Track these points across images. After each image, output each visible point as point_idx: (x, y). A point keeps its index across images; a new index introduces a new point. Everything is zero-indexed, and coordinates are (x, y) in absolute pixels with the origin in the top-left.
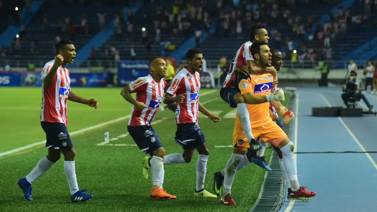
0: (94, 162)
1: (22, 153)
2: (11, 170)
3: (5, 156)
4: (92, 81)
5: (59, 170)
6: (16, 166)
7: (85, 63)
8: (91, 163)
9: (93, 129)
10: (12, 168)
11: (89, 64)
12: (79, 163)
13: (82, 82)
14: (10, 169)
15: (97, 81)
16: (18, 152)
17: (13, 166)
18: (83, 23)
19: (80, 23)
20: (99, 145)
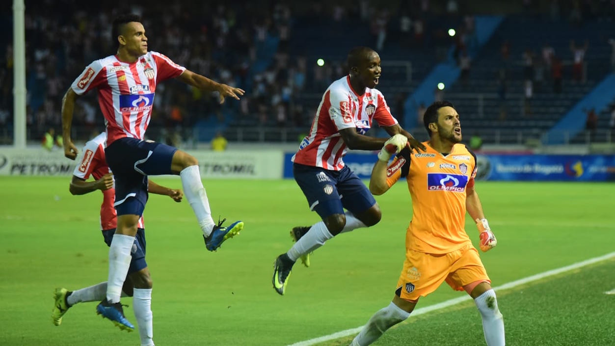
0: (600, 326)
1: (464, 307)
2: (443, 340)
3: (431, 313)
4: (593, 169)
5: (535, 341)
6: (453, 331)
7: (581, 135)
8: (595, 328)
9: (598, 263)
10: (446, 336)
11: (588, 138)
12: (571, 328)
13: (574, 173)
14: (442, 337)
15: (604, 169)
16: (456, 305)
17: (448, 332)
18: (578, 58)
19: (572, 58)
20: (609, 293)
